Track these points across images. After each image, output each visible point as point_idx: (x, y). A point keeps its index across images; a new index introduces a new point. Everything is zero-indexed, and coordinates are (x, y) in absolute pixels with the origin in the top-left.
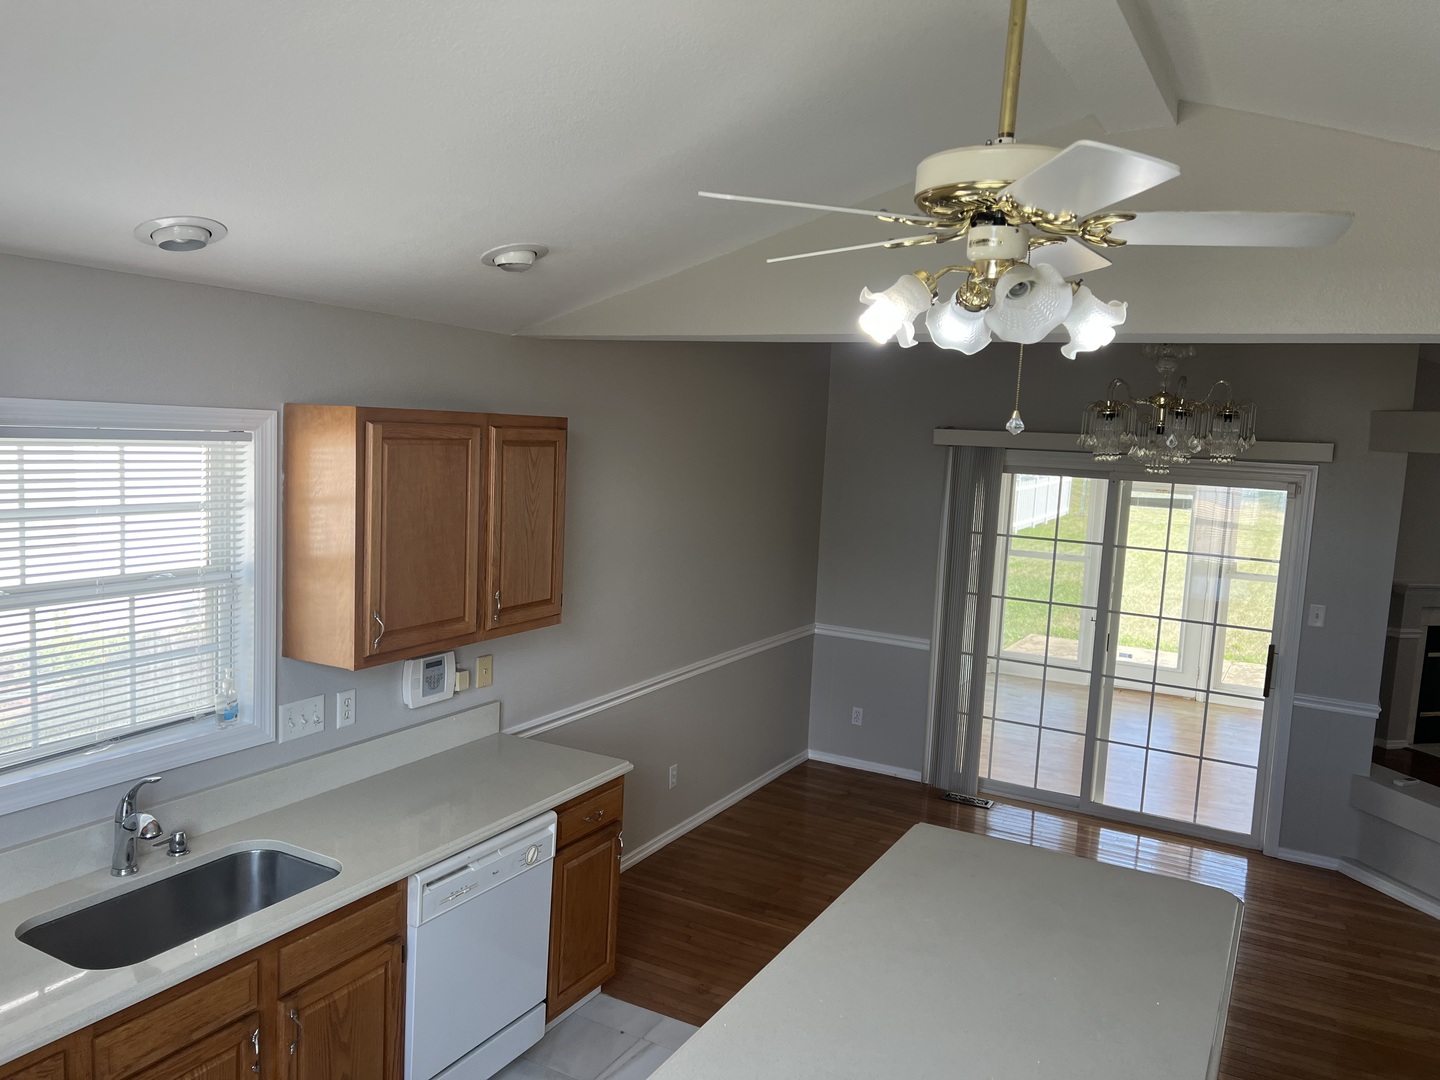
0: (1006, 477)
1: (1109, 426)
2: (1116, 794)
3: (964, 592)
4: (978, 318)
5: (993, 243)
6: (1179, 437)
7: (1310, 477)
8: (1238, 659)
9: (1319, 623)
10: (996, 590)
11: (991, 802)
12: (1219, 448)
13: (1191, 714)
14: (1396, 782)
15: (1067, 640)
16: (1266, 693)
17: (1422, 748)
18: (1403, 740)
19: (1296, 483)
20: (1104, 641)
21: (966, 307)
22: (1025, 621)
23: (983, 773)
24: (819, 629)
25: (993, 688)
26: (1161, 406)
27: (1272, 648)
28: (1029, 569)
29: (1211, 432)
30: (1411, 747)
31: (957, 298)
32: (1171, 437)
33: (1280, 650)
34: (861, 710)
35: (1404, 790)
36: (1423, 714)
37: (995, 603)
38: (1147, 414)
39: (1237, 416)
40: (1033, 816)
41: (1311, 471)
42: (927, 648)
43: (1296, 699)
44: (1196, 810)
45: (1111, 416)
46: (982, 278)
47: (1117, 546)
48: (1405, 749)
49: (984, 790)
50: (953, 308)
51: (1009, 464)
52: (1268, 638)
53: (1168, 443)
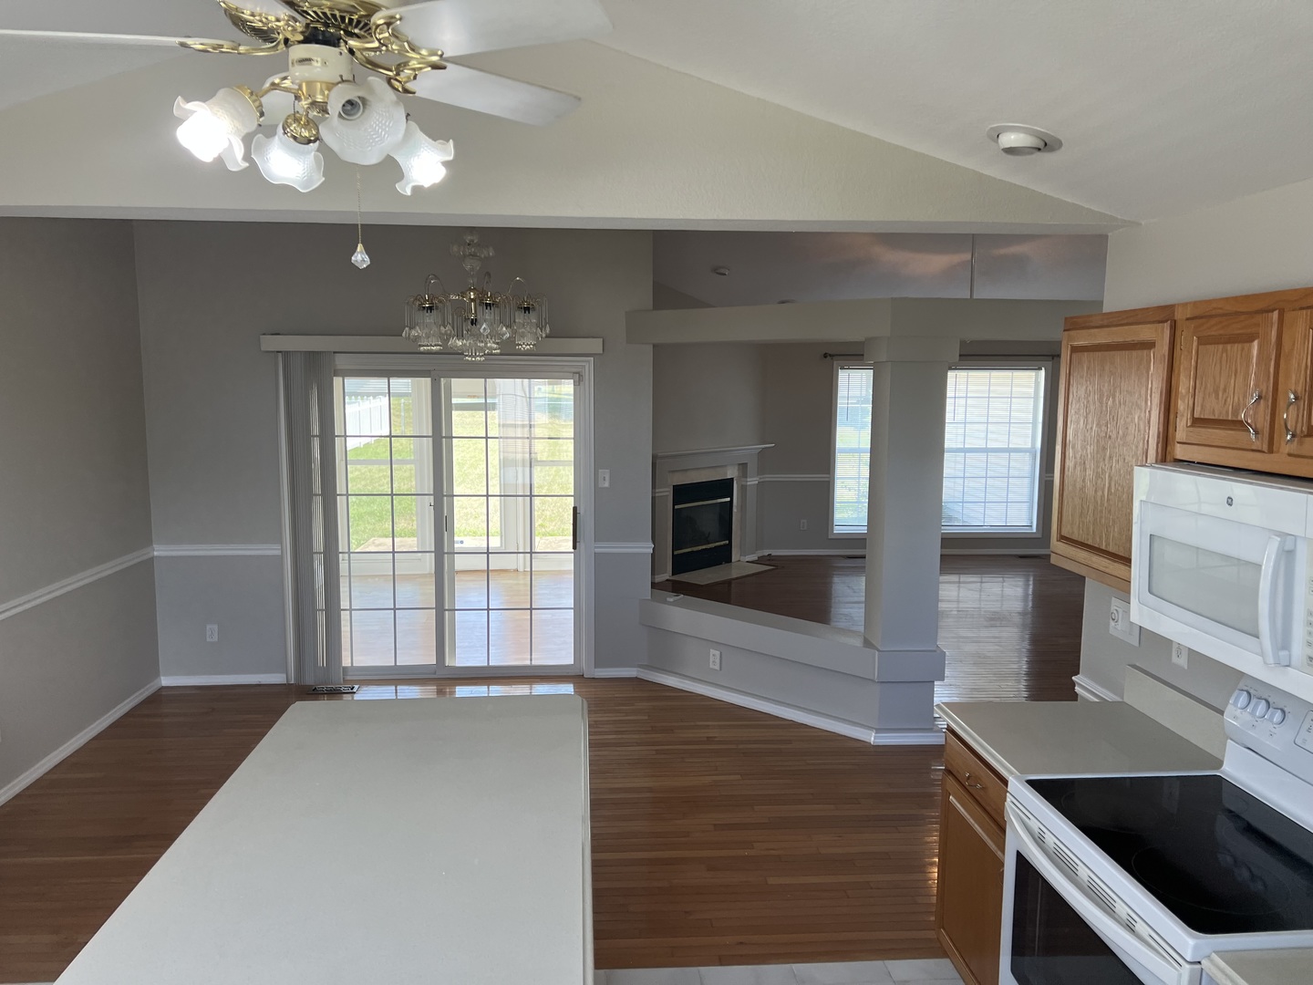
0: (337, 381)
1: (429, 318)
2: (466, 656)
3: (310, 495)
4: (309, 153)
5: (317, 64)
6: (491, 325)
7: (588, 366)
8: (544, 535)
9: (607, 485)
10: (340, 489)
11: (356, 687)
12: (523, 336)
13: (516, 582)
14: (668, 599)
15: (406, 539)
16: (575, 547)
17: (677, 578)
18: (666, 575)
19: (578, 373)
20: (443, 525)
21: (295, 138)
22: (365, 528)
23: (346, 662)
24: (159, 551)
25: (348, 589)
26: (472, 300)
27: (575, 509)
28: (363, 483)
29: (515, 322)
30: (671, 578)
31: (284, 129)
32: (484, 326)
33: (581, 511)
34: (216, 627)
35: (674, 604)
36: (676, 553)
37: (341, 501)
38: (460, 309)
39: (534, 309)
40: (396, 690)
41: (589, 362)
42: (278, 552)
43: (595, 547)
44: (531, 655)
45: (430, 309)
46: (310, 101)
47: (444, 437)
48: (667, 580)
49: (348, 678)
50: (280, 140)
51: (339, 367)
52: (570, 502)
53: (482, 331)
